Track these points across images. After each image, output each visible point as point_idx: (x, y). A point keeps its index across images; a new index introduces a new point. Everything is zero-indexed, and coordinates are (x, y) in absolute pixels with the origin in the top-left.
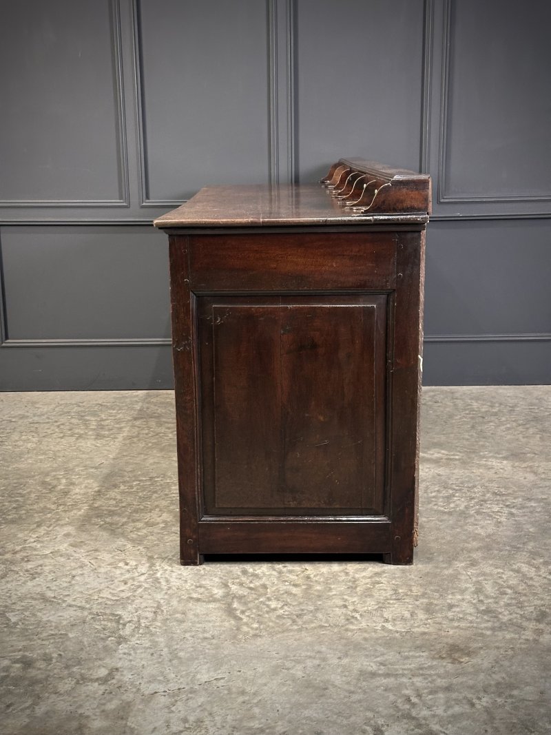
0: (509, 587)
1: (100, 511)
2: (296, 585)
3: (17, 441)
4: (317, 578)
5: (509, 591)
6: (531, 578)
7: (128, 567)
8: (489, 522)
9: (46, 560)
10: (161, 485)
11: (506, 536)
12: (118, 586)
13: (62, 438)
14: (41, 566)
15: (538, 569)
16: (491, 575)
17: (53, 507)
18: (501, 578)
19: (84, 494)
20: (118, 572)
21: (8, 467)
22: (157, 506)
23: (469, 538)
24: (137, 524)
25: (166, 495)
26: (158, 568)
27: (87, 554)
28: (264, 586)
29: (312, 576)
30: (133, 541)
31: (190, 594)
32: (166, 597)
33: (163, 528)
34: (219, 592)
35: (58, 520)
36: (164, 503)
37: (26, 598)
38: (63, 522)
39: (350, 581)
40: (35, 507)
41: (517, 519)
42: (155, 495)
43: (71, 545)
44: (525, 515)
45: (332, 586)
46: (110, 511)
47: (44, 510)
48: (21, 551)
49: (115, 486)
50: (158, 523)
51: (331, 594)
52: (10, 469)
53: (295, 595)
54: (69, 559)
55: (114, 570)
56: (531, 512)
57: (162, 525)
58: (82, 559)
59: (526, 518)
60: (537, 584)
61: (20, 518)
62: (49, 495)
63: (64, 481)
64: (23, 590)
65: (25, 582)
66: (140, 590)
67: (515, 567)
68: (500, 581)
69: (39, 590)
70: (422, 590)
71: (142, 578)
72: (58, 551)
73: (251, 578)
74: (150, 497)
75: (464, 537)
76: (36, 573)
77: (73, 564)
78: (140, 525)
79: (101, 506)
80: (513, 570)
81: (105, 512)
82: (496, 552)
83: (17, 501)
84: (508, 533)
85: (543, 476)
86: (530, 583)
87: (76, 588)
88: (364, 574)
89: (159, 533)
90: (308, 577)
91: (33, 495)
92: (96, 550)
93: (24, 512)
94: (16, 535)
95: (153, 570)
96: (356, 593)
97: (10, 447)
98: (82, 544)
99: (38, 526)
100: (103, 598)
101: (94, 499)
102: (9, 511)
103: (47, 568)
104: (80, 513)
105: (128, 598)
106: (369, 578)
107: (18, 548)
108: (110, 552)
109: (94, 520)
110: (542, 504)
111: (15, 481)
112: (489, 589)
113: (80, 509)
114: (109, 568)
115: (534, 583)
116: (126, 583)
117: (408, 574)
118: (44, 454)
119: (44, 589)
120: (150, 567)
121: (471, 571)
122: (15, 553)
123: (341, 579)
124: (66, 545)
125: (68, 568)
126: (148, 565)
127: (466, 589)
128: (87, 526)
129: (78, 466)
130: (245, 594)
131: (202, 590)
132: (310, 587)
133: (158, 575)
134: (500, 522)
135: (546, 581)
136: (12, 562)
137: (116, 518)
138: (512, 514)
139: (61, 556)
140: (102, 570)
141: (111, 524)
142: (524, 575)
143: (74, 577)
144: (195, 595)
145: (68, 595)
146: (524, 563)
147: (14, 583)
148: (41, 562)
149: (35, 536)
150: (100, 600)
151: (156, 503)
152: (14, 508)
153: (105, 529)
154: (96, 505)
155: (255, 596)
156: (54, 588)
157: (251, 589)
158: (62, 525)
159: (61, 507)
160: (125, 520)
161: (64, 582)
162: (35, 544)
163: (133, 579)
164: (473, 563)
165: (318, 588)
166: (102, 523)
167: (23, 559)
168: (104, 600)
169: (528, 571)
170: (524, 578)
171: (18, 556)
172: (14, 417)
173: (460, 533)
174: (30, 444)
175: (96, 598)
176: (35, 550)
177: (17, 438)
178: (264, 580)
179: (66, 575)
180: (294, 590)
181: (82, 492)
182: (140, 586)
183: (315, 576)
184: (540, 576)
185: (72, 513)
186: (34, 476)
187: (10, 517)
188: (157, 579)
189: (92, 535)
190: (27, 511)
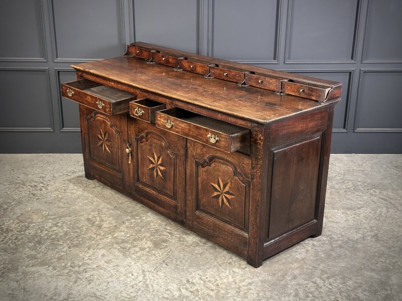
0: (311, 293)
1: (117, 240)
2: (212, 290)
3: (72, 190)
4: (222, 286)
5: (310, 295)
6: (321, 287)
7: (133, 277)
8: (303, 250)
9: (94, 272)
10: (146, 222)
11: (311, 260)
12: (129, 289)
13: (94, 188)
14: (92, 275)
15: (324, 281)
16: (302, 285)
17: (94, 236)
18: (307, 287)
19: (109, 228)
20: (129, 280)
21: (70, 208)
22: (144, 237)
23: (293, 260)
24: (136, 248)
25: (149, 229)
26: (147, 278)
27: (113, 268)
28: (197, 290)
29: (219, 284)
30: (135, 259)
31: (163, 295)
32: (152, 296)
33: (148, 252)
34: (177, 294)
35: (98, 245)
36: (148, 235)
37: (88, 296)
38: (100, 247)
39: (237, 288)
40: (86, 236)
41: (316, 248)
42: (143, 229)
43: (105, 262)
44: (320, 246)
45: (229, 291)
46: (122, 240)
47: (91, 238)
48: (82, 265)
49: (124, 223)
50: (146, 248)
51: (228, 296)
52: (71, 209)
53: (212, 296)
54: (105, 271)
55: (127, 278)
56: (323, 244)
57: (148, 250)
58: (111, 272)
59: (320, 248)
60: (323, 291)
61: (79, 243)
62: (92, 228)
63: (98, 219)
64: (86, 291)
65: (86, 286)
66: (140, 292)
67: (314, 280)
68: (306, 289)
69: (92, 290)
70: (270, 294)
71: (140, 284)
72: (100, 266)
73: (191, 285)
74: (141, 231)
75: (291, 260)
76: (91, 280)
77: (107, 275)
78: (137, 249)
79: (118, 236)
80: (313, 282)
81: (120, 240)
82: (305, 270)
83: (77, 232)
84: (312, 258)
85: (330, 219)
86: (320, 290)
87: (110, 290)
88: (244, 283)
89: (146, 255)
90: (218, 285)
91: (84, 228)
92: (117, 266)
93: (81, 239)
94: (78, 255)
95: (145, 279)
96: (240, 295)
97: (69, 194)
98: (111, 261)
99: (89, 249)
100: (123, 296)
101: (114, 231)
102: (74, 238)
103: (95, 277)
104: (108, 241)
105: (135, 297)
106: (246, 286)
107: (81, 263)
108: (124, 267)
109: (115, 246)
110: (328, 238)
111: (74, 218)
112: (301, 294)
113: (107, 238)
114: (124, 277)
115: (322, 290)
116: (133, 288)
117: (264, 284)
118: (87, 199)
119: (95, 290)
120: (144, 277)
121: (294, 282)
122: (79, 267)
123: (233, 286)
124: (103, 262)
125: (105, 277)
126: (142, 276)
127: (291, 294)
128: (112, 250)
129: (104, 208)
130: (189, 295)
131: (168, 292)
132: (218, 291)
133: (148, 282)
134: (308, 251)
135: (327, 289)
136: (79, 273)
137: (125, 244)
138: (314, 245)
139: (101, 269)
140: (121, 279)
141: (123, 248)
142: (318, 285)
143: (108, 283)
144: (166, 296)
145: (107, 294)
146: (318, 277)
147: (81, 286)
148: (92, 273)
149: (87, 256)
150: (122, 298)
151: (144, 235)
152: (76, 237)
153: (120, 252)
154: (115, 235)
155: (193, 297)
156: (100, 290)
157: (191, 292)
158: (100, 249)
159: (98, 236)
160: (130, 246)
161: (104, 286)
162: (88, 261)
163: (136, 284)
164: (295, 277)
165: (222, 292)
166: (119, 247)
167: (83, 271)
168: (124, 298)
169: (320, 283)
170: (318, 287)
171: (81, 269)
172: (69, 172)
173: (288, 257)
174: (79, 192)
175: (120, 296)
176: (89, 265)
177: (72, 188)
178: (197, 287)
179: (105, 282)
180: (212, 293)
181: (108, 226)
182: (139, 290)
183: (221, 284)
184: (325, 286)
185: (104, 241)
186: (83, 215)
187: (75, 243)
188: (147, 285)
189: (115, 256)
190: (83, 239)
